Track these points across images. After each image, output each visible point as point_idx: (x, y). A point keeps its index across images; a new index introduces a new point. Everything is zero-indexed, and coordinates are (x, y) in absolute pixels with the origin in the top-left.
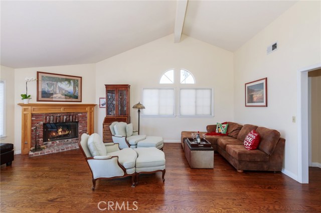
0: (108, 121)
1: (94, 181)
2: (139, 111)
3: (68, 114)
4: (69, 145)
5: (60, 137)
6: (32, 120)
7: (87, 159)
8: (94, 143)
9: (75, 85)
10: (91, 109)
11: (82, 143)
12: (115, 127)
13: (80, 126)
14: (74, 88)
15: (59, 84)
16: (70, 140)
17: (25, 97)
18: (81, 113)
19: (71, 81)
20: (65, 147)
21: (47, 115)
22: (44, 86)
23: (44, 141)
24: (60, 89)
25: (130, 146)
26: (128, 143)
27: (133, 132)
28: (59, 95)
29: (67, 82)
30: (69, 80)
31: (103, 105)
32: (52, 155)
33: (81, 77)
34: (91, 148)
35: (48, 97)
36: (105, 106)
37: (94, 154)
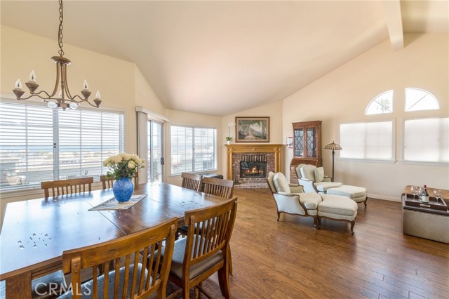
0: (295, 162)
1: (279, 213)
2: (333, 152)
3: (258, 154)
4: (260, 184)
5: (253, 175)
6: (233, 159)
7: (273, 193)
8: (278, 180)
9: (264, 126)
10: (278, 149)
11: (269, 179)
12: (301, 169)
13: (268, 166)
14: (263, 129)
15: (251, 126)
16: (260, 179)
17: (229, 139)
18: (270, 153)
19: (261, 123)
20: (256, 184)
21: (243, 154)
22: (240, 129)
23: (241, 177)
24: (252, 130)
25: (318, 191)
26: (315, 188)
27: (324, 177)
28: (251, 136)
29: (257, 124)
30: (258, 122)
31: (290, 145)
32: (246, 190)
33: (269, 117)
34: (276, 184)
35: (243, 139)
36: (292, 146)
37: (279, 189)
